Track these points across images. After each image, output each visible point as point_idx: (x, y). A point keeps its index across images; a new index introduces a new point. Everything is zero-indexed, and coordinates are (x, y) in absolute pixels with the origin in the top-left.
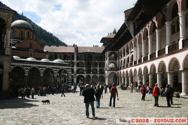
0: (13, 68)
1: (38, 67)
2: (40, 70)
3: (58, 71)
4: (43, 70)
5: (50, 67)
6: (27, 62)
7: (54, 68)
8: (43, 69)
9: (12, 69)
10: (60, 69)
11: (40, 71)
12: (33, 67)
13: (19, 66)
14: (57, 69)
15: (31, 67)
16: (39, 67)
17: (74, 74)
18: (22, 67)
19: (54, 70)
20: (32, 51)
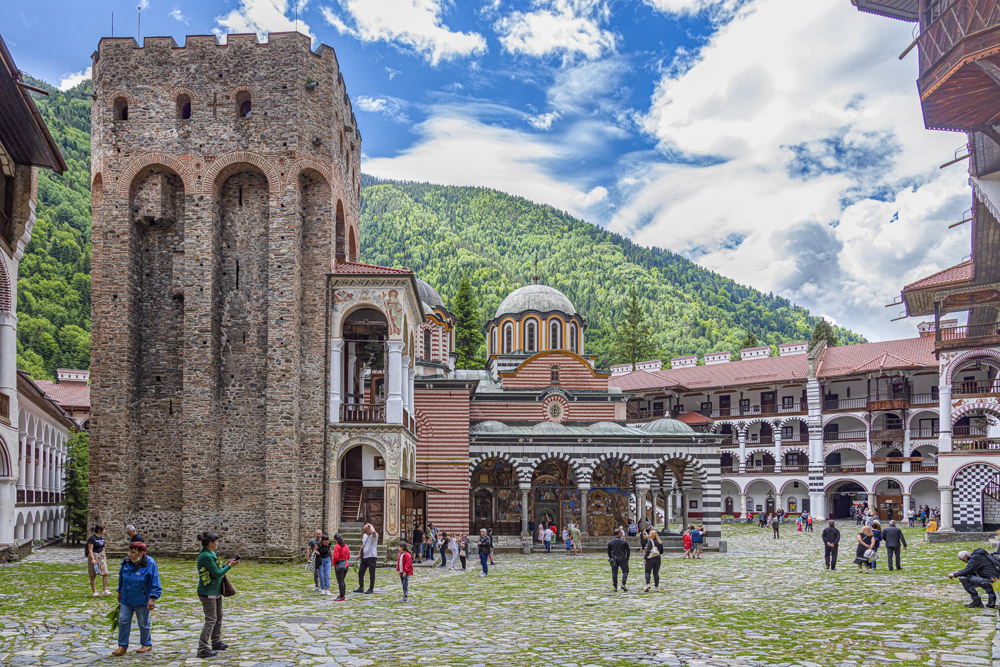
0: (476, 464)
1: (570, 454)
2: (578, 468)
3: (657, 466)
4: (588, 465)
5: (618, 454)
6: (526, 440)
7: (637, 456)
8: (590, 461)
9: (473, 469)
10: (663, 459)
11: (578, 471)
12: (550, 456)
13: (495, 455)
14: (653, 461)
15: (541, 459)
16: (573, 456)
17: (811, 478)
18: (510, 458)
19: (635, 466)
20: (558, 396)
